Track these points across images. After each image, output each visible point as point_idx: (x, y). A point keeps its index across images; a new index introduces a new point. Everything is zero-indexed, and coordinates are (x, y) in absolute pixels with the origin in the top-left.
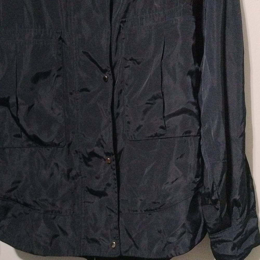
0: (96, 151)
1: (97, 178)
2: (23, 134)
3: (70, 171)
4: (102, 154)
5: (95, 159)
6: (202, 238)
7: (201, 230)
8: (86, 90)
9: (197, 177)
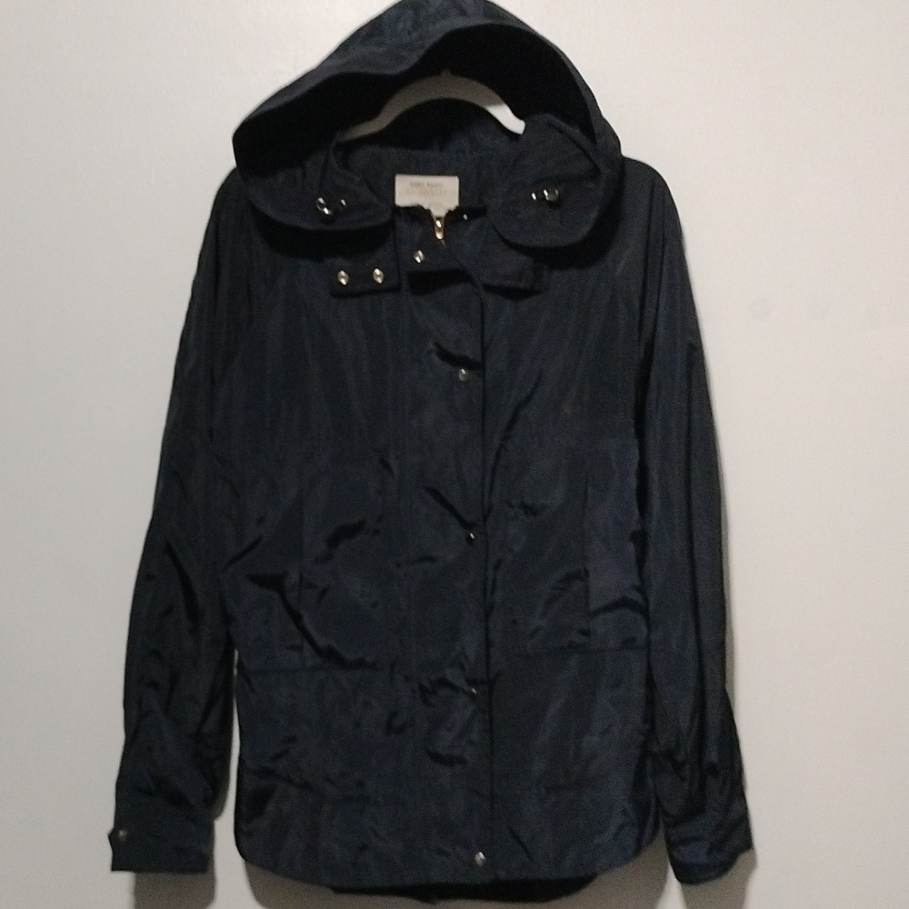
0: (449, 677)
1: (449, 730)
2: (307, 646)
3: (393, 715)
4: (460, 682)
5: (444, 692)
6: (654, 833)
7: (651, 820)
8: (430, 559)
9: (645, 721)
